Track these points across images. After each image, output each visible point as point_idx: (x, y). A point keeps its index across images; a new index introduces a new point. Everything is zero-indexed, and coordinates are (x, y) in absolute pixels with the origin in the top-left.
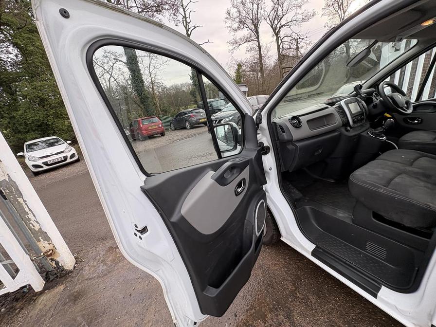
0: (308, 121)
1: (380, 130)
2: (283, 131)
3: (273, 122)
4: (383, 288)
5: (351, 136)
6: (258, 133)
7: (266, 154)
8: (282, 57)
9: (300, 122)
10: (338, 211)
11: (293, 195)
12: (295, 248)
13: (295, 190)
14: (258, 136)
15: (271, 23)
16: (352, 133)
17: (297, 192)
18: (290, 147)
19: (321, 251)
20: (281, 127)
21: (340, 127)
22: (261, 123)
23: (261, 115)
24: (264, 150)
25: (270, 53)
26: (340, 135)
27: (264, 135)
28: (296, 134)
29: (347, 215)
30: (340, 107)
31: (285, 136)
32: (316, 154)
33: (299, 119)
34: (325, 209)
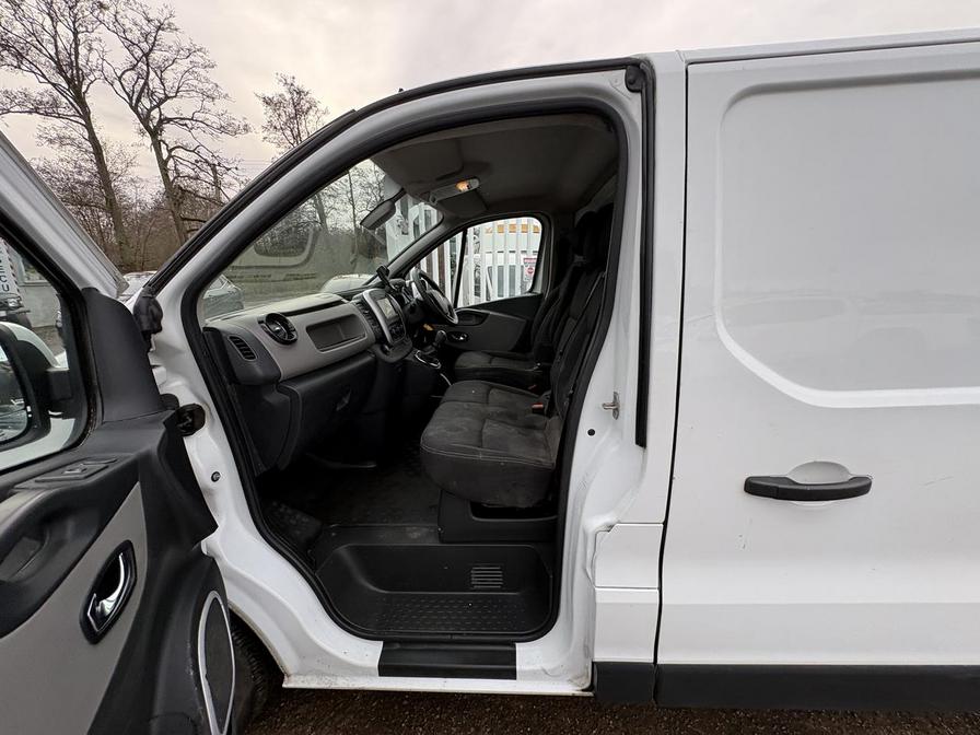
0: (310, 329)
1: (430, 350)
2: (248, 354)
3: (206, 329)
4: (521, 648)
5: (393, 364)
6: (152, 363)
7: (192, 429)
8: (176, 194)
9: (290, 330)
10: (408, 529)
11: (298, 533)
12: (333, 687)
13: (298, 516)
14: (155, 371)
15: (131, 99)
16: (393, 358)
17: (305, 520)
18: (274, 398)
19: (398, 646)
20: (237, 341)
21: (372, 345)
22: (160, 329)
23: (157, 305)
24: (186, 421)
25: (134, 172)
26: (376, 360)
27: (174, 370)
28: (287, 361)
29: (425, 530)
30: (363, 304)
31: (257, 368)
32: (338, 409)
33: (286, 321)
34: (382, 536)
